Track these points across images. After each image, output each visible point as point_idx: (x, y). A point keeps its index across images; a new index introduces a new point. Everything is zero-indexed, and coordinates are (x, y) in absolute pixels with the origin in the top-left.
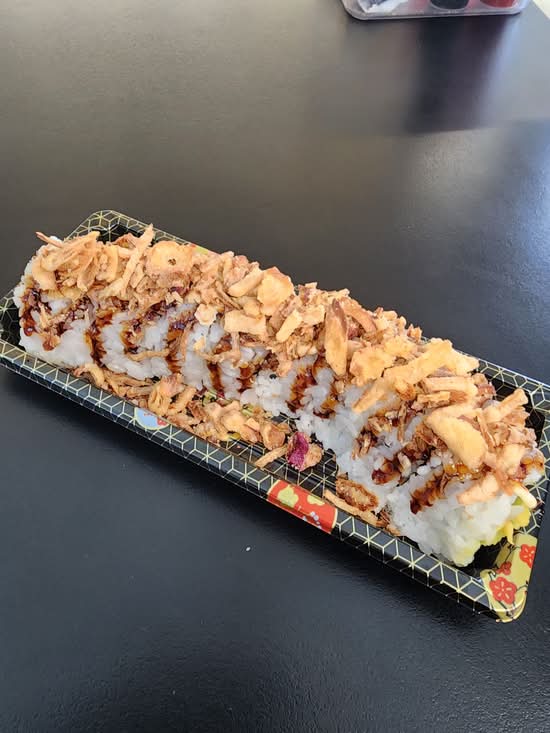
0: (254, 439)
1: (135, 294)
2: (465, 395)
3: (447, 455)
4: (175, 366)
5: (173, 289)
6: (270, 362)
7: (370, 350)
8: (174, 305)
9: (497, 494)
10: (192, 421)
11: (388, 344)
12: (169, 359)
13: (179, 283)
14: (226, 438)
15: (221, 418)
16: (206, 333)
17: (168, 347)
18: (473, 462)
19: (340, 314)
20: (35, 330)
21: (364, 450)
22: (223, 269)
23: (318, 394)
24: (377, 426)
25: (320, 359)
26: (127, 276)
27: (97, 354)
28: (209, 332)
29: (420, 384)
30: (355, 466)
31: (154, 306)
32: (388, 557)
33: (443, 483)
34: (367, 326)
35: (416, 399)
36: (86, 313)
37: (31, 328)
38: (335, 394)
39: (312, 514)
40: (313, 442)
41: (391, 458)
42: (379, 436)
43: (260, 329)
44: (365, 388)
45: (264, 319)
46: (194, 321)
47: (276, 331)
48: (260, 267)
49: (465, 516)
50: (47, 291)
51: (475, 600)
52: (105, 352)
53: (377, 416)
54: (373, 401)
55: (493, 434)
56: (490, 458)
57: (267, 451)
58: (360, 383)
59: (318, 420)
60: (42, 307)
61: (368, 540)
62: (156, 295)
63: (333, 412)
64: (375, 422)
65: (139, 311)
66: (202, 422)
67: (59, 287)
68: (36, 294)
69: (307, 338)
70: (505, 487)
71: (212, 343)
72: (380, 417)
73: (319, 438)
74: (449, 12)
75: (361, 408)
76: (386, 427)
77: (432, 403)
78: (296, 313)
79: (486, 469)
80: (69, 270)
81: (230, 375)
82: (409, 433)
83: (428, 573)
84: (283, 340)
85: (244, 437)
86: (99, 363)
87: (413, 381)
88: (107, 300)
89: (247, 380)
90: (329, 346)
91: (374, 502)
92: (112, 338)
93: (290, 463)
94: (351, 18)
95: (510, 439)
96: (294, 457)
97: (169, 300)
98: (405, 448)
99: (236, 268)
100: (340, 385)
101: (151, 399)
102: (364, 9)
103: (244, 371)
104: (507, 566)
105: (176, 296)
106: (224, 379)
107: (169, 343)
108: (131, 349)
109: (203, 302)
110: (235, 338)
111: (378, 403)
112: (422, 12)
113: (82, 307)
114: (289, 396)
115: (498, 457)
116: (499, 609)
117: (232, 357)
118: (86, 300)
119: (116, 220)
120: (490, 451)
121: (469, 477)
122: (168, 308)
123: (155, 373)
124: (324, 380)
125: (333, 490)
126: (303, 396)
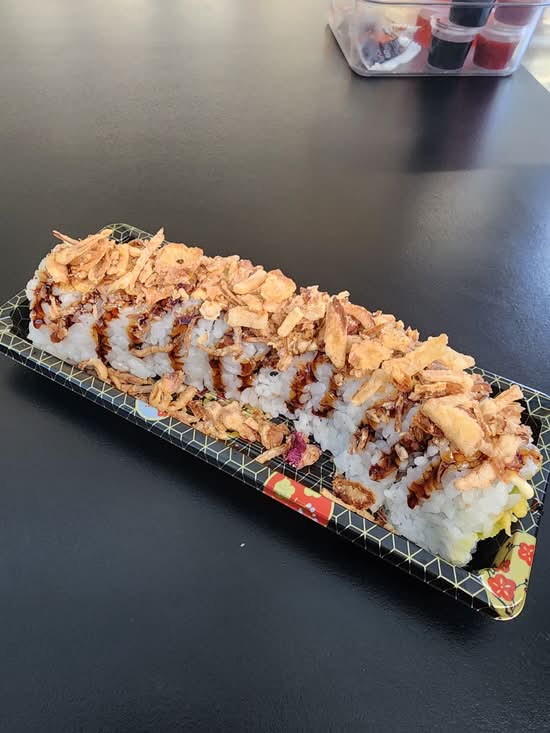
0: (252, 438)
1: (144, 289)
2: (461, 387)
3: (443, 443)
4: (176, 363)
5: (180, 286)
6: (271, 358)
7: (368, 343)
8: (179, 301)
9: (494, 482)
10: (191, 419)
11: (385, 337)
12: (173, 355)
13: (185, 280)
14: (225, 436)
15: (220, 416)
16: (210, 328)
17: (172, 343)
18: (469, 450)
19: (341, 311)
20: (44, 323)
21: (361, 446)
22: (228, 270)
23: (318, 391)
24: (375, 416)
25: (320, 354)
26: (136, 272)
27: (102, 350)
28: (213, 328)
29: (417, 377)
30: (352, 464)
31: (161, 301)
32: (384, 551)
33: (440, 472)
34: (366, 323)
35: (413, 390)
36: (95, 307)
37: (41, 321)
38: (334, 389)
39: (308, 506)
40: (311, 443)
41: (388, 451)
42: (376, 428)
43: (262, 324)
44: (364, 380)
45: (266, 316)
46: (198, 316)
47: (277, 326)
48: (264, 269)
49: (462, 505)
50: (59, 284)
51: (473, 596)
52: (110, 348)
53: (374, 407)
54: (372, 393)
55: (490, 424)
56: (486, 447)
57: (265, 450)
58: (358, 374)
59: (316, 419)
60: (53, 300)
61: (365, 533)
62: (163, 290)
63: (331, 409)
64: (373, 414)
65: (146, 305)
66: (201, 420)
67: (70, 281)
68: (48, 287)
69: (307, 335)
70: (501, 475)
71: (215, 339)
72: (379, 408)
73: (317, 439)
74: (446, 72)
75: (359, 399)
76: (384, 418)
77: (429, 392)
78: (297, 310)
79: (483, 458)
80: (82, 264)
81: (231, 371)
82: (407, 424)
83: (425, 567)
84: (285, 335)
85: (242, 435)
86: (104, 360)
87: (411, 373)
88: (116, 293)
89: (247, 377)
90: (329, 340)
91: (371, 499)
92: (118, 332)
93: (288, 461)
94: (355, 75)
95: (506, 429)
96: (292, 456)
97: (176, 295)
98: (403, 440)
99: (241, 268)
100: (339, 378)
101: (152, 395)
102: (368, 67)
103: (245, 367)
104: (506, 564)
105: (182, 292)
106: (225, 377)
107: (173, 339)
108: (136, 345)
109: (209, 300)
110: (238, 333)
111: (376, 395)
112: (421, 71)
113: (92, 301)
114: (288, 394)
115: (494, 446)
116: (498, 606)
117: (234, 351)
118: (96, 294)
119: (128, 232)
120: (487, 441)
121: (465, 466)
122: (173, 304)
123: (158, 371)
124: (323, 376)
125: (330, 489)
126: (302, 393)
